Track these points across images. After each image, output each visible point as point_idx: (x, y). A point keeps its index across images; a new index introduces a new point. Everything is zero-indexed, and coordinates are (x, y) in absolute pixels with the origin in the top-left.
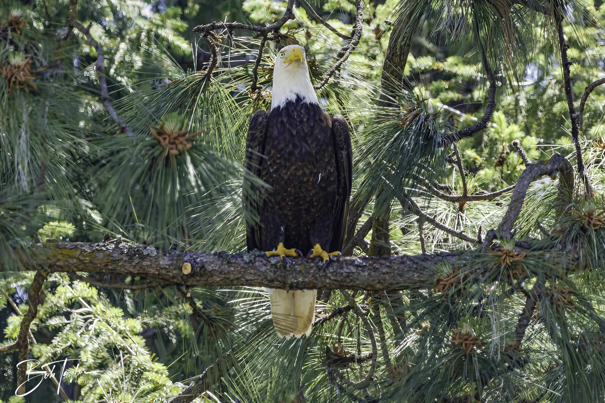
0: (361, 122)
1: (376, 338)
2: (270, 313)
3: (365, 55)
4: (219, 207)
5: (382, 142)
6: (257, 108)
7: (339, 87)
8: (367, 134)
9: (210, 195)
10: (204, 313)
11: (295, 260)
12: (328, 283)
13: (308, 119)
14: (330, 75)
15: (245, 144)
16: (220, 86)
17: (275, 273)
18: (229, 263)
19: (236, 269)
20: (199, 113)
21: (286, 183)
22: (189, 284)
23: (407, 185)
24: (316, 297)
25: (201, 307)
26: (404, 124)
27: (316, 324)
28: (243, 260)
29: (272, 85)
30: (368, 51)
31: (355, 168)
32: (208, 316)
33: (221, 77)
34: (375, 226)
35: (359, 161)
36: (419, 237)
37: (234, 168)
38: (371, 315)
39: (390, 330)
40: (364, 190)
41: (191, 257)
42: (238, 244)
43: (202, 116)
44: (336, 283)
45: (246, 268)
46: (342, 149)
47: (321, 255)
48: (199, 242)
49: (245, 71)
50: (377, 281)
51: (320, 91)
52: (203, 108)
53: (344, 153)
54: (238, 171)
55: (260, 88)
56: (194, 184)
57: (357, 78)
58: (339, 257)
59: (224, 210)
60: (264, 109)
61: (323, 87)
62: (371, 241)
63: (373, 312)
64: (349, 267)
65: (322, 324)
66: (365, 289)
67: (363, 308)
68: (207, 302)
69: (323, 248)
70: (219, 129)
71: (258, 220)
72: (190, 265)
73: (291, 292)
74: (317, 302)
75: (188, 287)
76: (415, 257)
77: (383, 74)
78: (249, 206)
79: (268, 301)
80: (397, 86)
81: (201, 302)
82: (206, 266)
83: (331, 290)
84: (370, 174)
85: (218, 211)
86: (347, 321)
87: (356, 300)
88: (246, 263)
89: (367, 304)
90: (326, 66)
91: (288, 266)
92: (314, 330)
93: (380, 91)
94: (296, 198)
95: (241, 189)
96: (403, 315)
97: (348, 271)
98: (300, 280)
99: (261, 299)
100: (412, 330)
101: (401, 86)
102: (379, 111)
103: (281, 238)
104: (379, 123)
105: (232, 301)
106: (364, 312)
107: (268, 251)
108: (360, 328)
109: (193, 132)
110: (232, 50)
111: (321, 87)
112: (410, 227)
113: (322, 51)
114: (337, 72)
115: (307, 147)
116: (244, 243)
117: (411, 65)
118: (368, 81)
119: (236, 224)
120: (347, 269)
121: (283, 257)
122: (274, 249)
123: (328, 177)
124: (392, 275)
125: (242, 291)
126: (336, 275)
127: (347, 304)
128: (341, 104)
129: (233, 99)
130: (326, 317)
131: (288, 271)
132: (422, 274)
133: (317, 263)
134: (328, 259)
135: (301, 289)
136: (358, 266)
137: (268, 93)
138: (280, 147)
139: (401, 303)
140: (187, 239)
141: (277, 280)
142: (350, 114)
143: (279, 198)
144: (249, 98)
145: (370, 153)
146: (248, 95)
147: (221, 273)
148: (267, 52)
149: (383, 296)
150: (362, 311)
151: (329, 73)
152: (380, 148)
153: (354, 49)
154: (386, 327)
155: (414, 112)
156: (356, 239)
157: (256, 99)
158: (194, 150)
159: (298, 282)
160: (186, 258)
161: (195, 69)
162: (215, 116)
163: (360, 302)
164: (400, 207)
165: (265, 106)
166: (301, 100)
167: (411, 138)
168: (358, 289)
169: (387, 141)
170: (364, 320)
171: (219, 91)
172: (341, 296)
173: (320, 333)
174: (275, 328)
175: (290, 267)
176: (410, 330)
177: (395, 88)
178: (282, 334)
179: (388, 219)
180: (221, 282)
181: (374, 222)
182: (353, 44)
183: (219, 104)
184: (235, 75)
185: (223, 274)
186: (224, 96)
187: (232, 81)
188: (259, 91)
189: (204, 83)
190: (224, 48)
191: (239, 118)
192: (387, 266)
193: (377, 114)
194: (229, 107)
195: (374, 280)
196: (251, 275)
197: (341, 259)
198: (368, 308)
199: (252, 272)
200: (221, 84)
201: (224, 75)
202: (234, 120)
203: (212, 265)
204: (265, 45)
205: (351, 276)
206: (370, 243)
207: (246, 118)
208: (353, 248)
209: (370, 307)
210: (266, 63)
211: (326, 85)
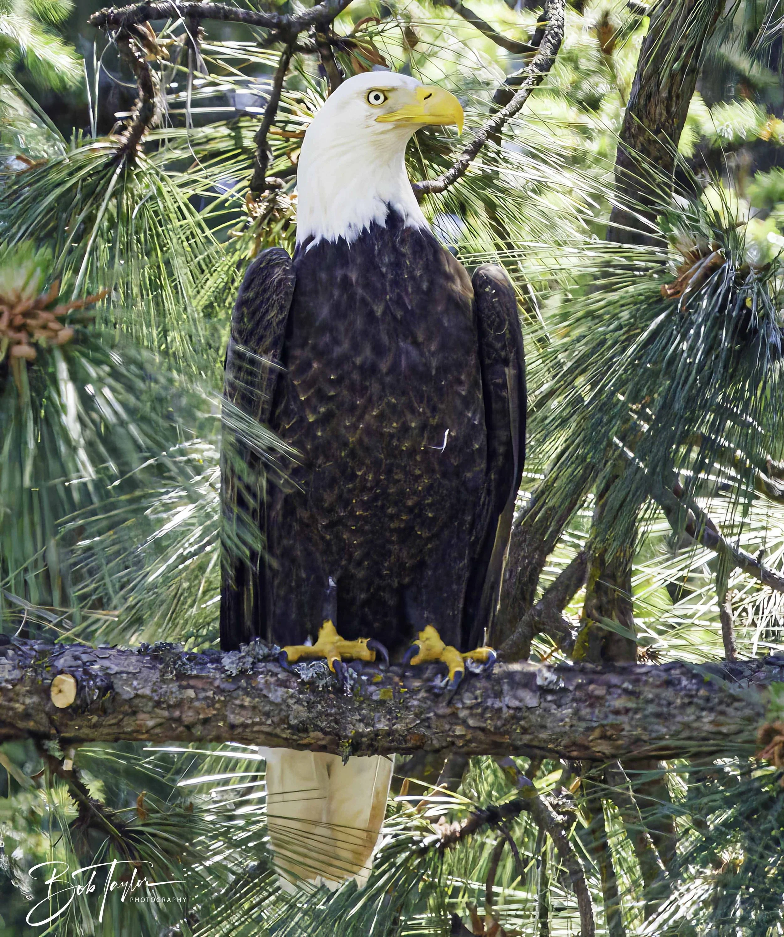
0: (556, 285)
1: (591, 891)
3: (571, 96)
4: (154, 518)
5: (616, 342)
6: (267, 244)
7: (496, 187)
8: (572, 319)
9: (132, 484)
10: (109, 817)
11: (367, 670)
12: (459, 737)
14: (473, 154)
16: (162, 179)
17: (310, 706)
18: (180, 676)
19: (202, 695)
20: (105, 256)
22: (70, 734)
23: (684, 464)
25: (102, 798)
26: (678, 293)
28: (224, 671)
30: (576, 86)
31: (539, 414)
32: (120, 826)
33: (168, 156)
34: (592, 576)
35: (549, 395)
36: (717, 609)
38: (579, 827)
39: (630, 870)
40: (563, 477)
41: (76, 658)
43: (111, 263)
44: (481, 735)
45: (230, 692)
46: (506, 362)
47: (443, 659)
48: (99, 614)
49: (233, 138)
50: (597, 733)
51: (442, 197)
52: (114, 242)
53: (510, 372)
55: (274, 188)
57: (545, 162)
58: (492, 665)
59: (167, 527)
61: (450, 188)
62: (581, 621)
63: (587, 818)
64: (520, 692)
65: (442, 854)
66: (562, 756)
67: (555, 807)
69: (447, 638)
70: (158, 298)
71: (258, 545)
72: (72, 681)
75: (65, 743)
76: (707, 667)
77: (620, 152)
80: (659, 186)
81: (100, 784)
82: (117, 684)
83: (468, 754)
85: (155, 530)
86: (512, 843)
87: (538, 784)
88: (229, 677)
89: (568, 797)
91: (348, 687)
93: (611, 196)
95: (218, 470)
96: (669, 828)
97: (517, 703)
98: (380, 726)
100: (692, 869)
101: (670, 186)
102: (608, 256)
103: (330, 608)
104: (607, 288)
105: (190, 781)
106: (560, 818)
107: (293, 644)
108: (550, 863)
110: (195, 77)
111: (445, 188)
112: (690, 580)
113: (450, 86)
114: (491, 143)
115: (414, 353)
117: (697, 129)
118: (577, 169)
119: (201, 568)
120: (515, 697)
121: (335, 662)
122: (310, 639)
123: (468, 440)
124: (639, 715)
125: (217, 754)
126: (482, 715)
127: (512, 795)
128: (502, 233)
129: (199, 217)
130: (454, 832)
131: (349, 701)
132: (723, 713)
133: (430, 680)
134: (461, 669)
136: (544, 691)
139: (664, 793)
141: (317, 728)
142: (527, 262)
144: (245, 214)
145: (581, 374)
146: (240, 206)
147: (158, 704)
148: (294, 86)
149: (615, 775)
150: (554, 814)
151: (468, 145)
152: (611, 358)
153: (539, 80)
154: (622, 861)
155: (708, 261)
156: (539, 614)
157: (264, 217)
159: (377, 734)
160: (61, 663)
161: (94, 130)
162: (147, 264)
163: (549, 789)
164: (665, 524)
167: (697, 333)
168: (542, 753)
169: (629, 340)
170: (561, 842)
171: (160, 193)
172: (494, 772)
173: (433, 876)
175: (352, 689)
176: (687, 869)
177: (653, 193)
179: (631, 557)
180: (158, 730)
181: (589, 565)
182: (537, 67)
183: (160, 229)
184: (204, 150)
185: (163, 709)
186: (172, 207)
187: (198, 165)
188: (272, 196)
189: (118, 171)
190: (174, 72)
191: (215, 271)
192: (626, 691)
193: (602, 262)
194: (188, 239)
195: (590, 729)
196: (244, 713)
197: (496, 670)
198: (570, 807)
199: (246, 704)
200: (165, 174)
201: (175, 148)
202: (200, 277)
203: (135, 683)
204: (291, 67)
205: (524, 718)
206: (579, 625)
207: (234, 271)
208: (532, 639)
209: (575, 805)
210: (292, 118)
211: (459, 180)
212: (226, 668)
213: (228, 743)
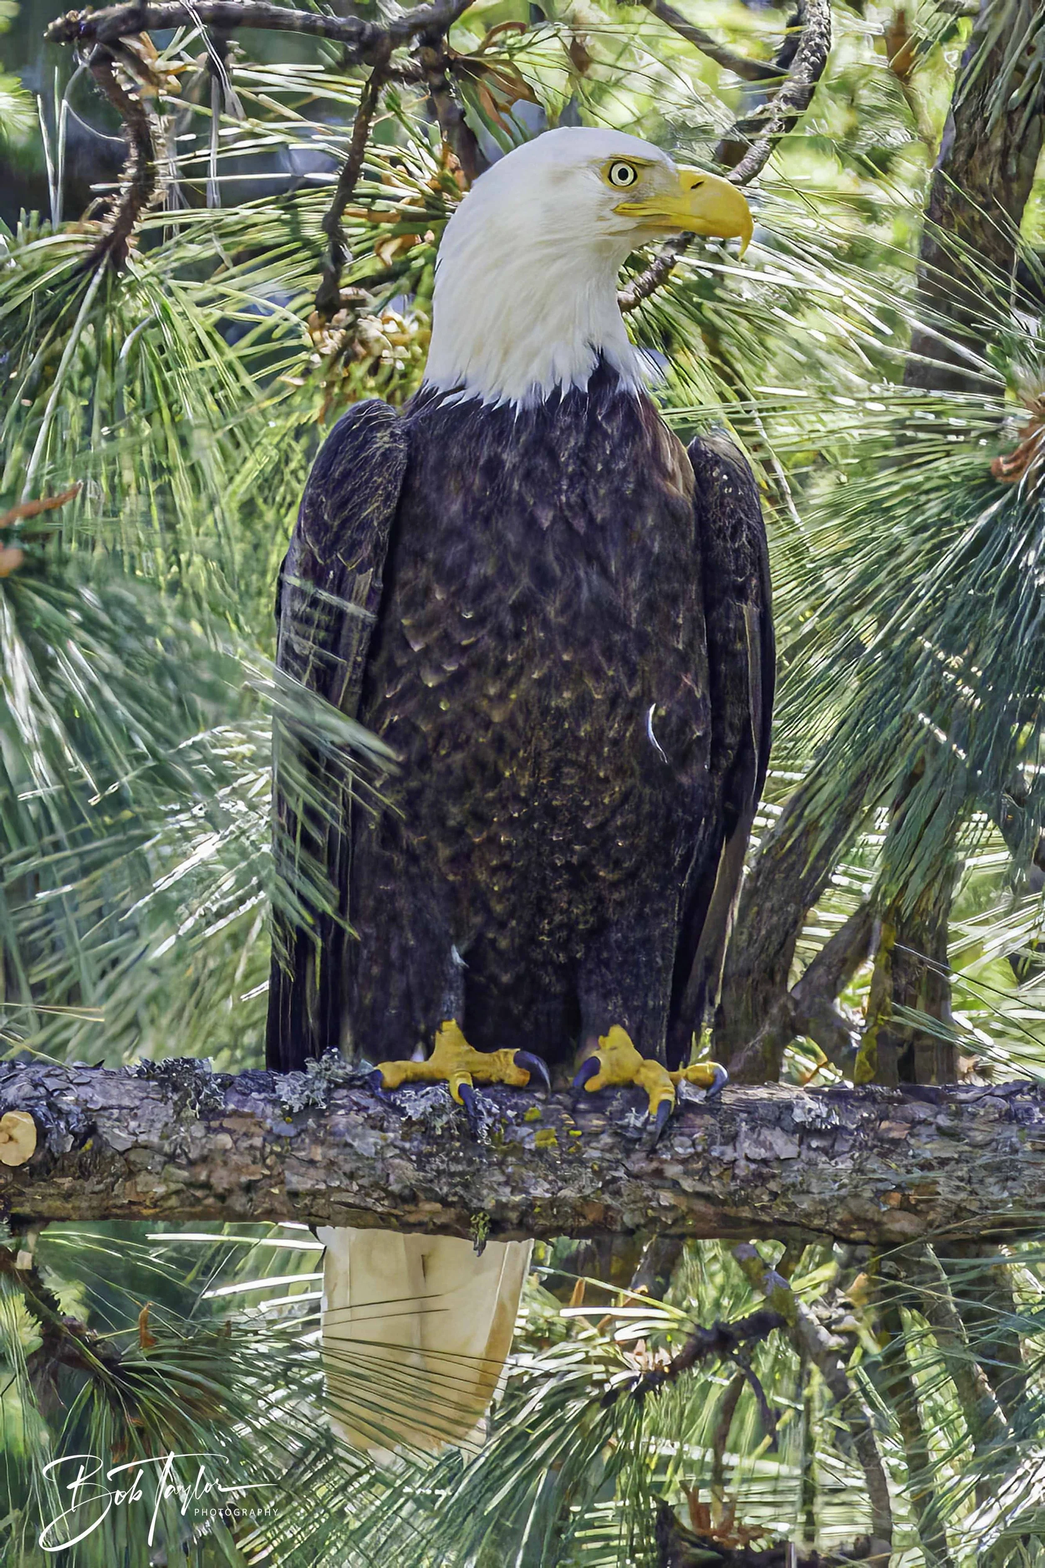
0: (821, 461)
1: (889, 1462)
3: (844, 150)
5: (917, 552)
6: (344, 399)
7: (721, 301)
8: (847, 514)
10: (92, 1344)
11: (516, 1100)
12: (666, 1209)
14: (681, 246)
16: (170, 293)
17: (422, 1161)
18: (209, 1113)
19: (245, 1143)
20: (76, 419)
22: (26, 1209)
23: (1031, 752)
25: (82, 1316)
26: (1017, 471)
28: (276, 1102)
29: (412, 290)
30: (852, 133)
32: (110, 1360)
33: (176, 253)
34: (884, 941)
38: (865, 1353)
39: (948, 1424)
41: (36, 1085)
43: (87, 432)
44: (700, 1206)
45: (291, 1139)
47: (640, 1081)
48: (72, 1013)
49: (284, 223)
50: (895, 1201)
51: (633, 320)
52: (91, 397)
54: (254, 690)
55: (355, 305)
57: (799, 257)
58: (720, 1090)
61: (646, 303)
62: (867, 1016)
63: (880, 1341)
64: (767, 1134)
65: (639, 1396)
66: (838, 1239)
67: (828, 1325)
69: (645, 1047)
70: (165, 493)
72: (29, 1121)
75: (19, 1224)
77: (926, 242)
80: (990, 294)
81: (77, 1294)
82: (104, 1125)
83: (682, 1237)
86: (757, 1386)
87: (796, 1285)
88: (288, 1113)
89: (846, 1306)
91: (483, 1129)
93: (913, 321)
94: (533, 814)
95: (267, 773)
96: (1013, 1356)
97: (763, 1153)
98: (537, 1192)
101: (1008, 296)
102: (904, 412)
103: (452, 999)
104: (903, 464)
105: (223, 1291)
106: (834, 1341)
107: (393, 1058)
108: (817, 1417)
110: (223, 125)
111: (637, 303)
118: (857, 269)
119: (239, 937)
120: (758, 1142)
121: (462, 1089)
122: (420, 1050)
123: (685, 723)
124: (964, 1169)
125: (269, 1242)
126: (705, 1172)
127: (756, 1304)
128: (730, 376)
129: (232, 354)
130: (659, 1366)
131: (484, 1151)
133: (622, 1114)
134: (670, 1097)
136: (805, 1132)
137: (392, 327)
139: (1004, 1297)
141: (433, 1196)
144: (303, 348)
146: (299, 336)
147: (171, 1158)
148: (387, 136)
149: (923, 1265)
150: (826, 1337)
152: (910, 578)
153: (790, 123)
154: (936, 1412)
156: (797, 1003)
157: (338, 354)
158: (34, 580)
159: (531, 1204)
160: (10, 1093)
161: (56, 212)
162: (146, 433)
163: (816, 1294)
164: (1004, 854)
165: (380, 389)
168: (805, 1235)
169: (938, 548)
170: (836, 1380)
171: (167, 317)
172: (725, 1268)
173: (627, 1436)
175: (491, 1132)
177: (979, 304)
179: (948, 910)
180: (173, 1202)
181: (878, 923)
182: (786, 102)
183: (167, 375)
184: (239, 243)
185: (180, 1167)
186: (188, 339)
187: (228, 269)
188: (350, 319)
189: (97, 280)
190: (189, 117)
191: (259, 443)
192: (942, 1132)
193: (895, 421)
194: (212, 391)
195: (881, 1195)
196: (312, 1171)
197: (727, 1098)
198: (849, 1322)
199: (319, 1158)
200: (173, 283)
201: (191, 242)
202: (234, 453)
203: (133, 1124)
204: (381, 105)
205: (774, 1176)
206: (863, 1023)
207: (290, 445)
208: (784, 1047)
209: (859, 1319)
210: (385, 189)
211: (660, 290)
212: (284, 1099)
213: (287, 1224)
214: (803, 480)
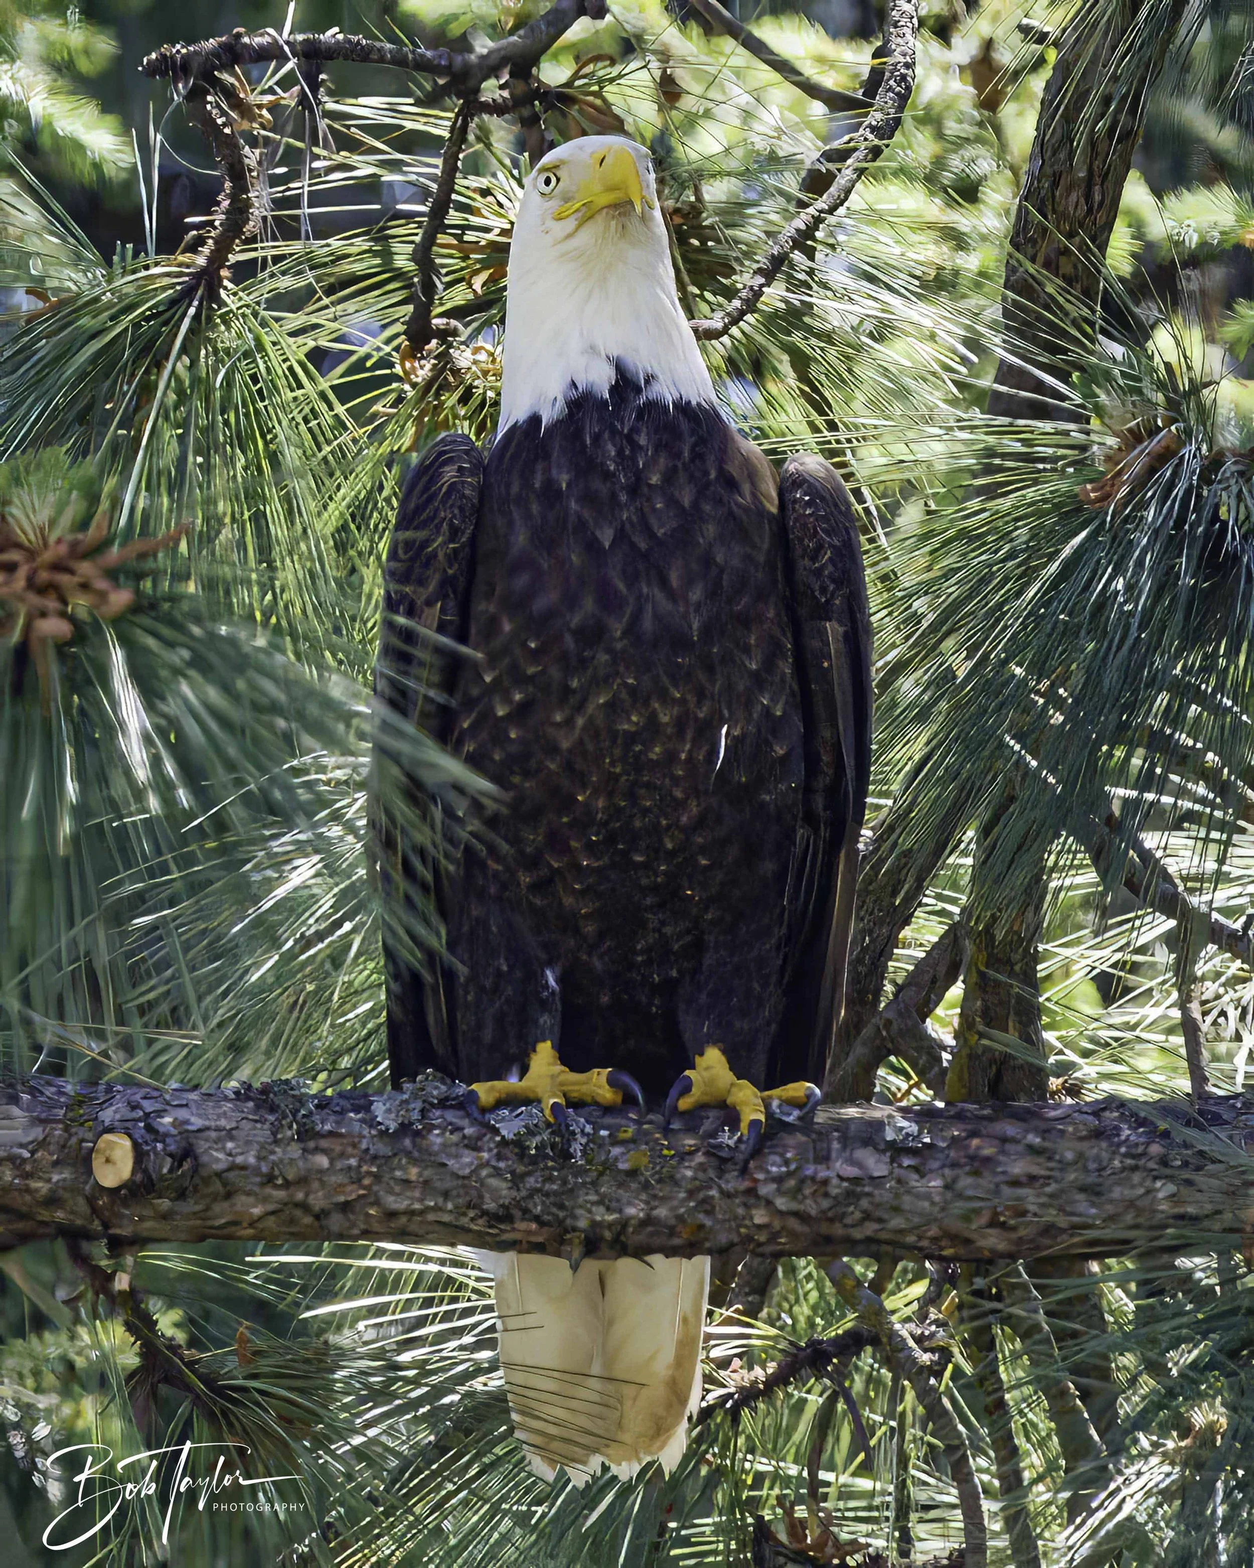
0: (909, 489)
1: (980, 1478)
2: (493, 1366)
3: (930, 180)
4: (256, 877)
5: (1006, 580)
6: (436, 427)
7: (809, 329)
8: (936, 542)
9: (220, 824)
10: (190, 1364)
11: (608, 1120)
12: (759, 1227)
13: (669, 477)
14: (769, 275)
15: (379, 593)
16: (264, 324)
17: (517, 1180)
18: (306, 1134)
19: (340, 1164)
20: (172, 450)
21: (569, 767)
22: (124, 1231)
23: (1121, 776)
24: (707, 1289)
25: (181, 1337)
26: (1105, 498)
27: (706, 1414)
28: (372, 1122)
29: (502, 321)
30: (939, 163)
31: (884, 697)
32: (209, 1379)
33: (270, 285)
34: (973, 963)
35: (899, 668)
36: (1176, 1013)
37: (328, 703)
38: (958, 1373)
39: (1042, 1444)
40: (924, 801)
41: (134, 1107)
42: (350, 1050)
43: (182, 461)
44: (797, 1225)
45: (388, 1158)
46: (824, 612)
47: (731, 1100)
48: (172, 1037)
49: (376, 254)
50: (984, 1219)
51: (721, 347)
52: (184, 424)
53: (833, 629)
54: (348, 717)
55: (444, 335)
56: (142, 774)
57: (889, 288)
58: (813, 1109)
59: (281, 892)
60: (465, 428)
61: (734, 331)
62: (957, 1034)
63: (969, 1358)
64: (858, 1153)
65: (735, 1416)
66: (930, 1257)
67: (919, 1340)
68: (207, 1315)
69: (739, 1069)
70: (259, 518)
71: (438, 938)
72: (127, 1143)
73: (591, 1266)
74: (710, 1314)
75: (117, 1246)
76: (1159, 1107)
77: (1011, 270)
78: (398, 876)
79: (488, 1309)
80: (1074, 323)
81: (176, 1315)
82: (201, 1146)
83: (777, 1256)
84: (950, 722)
85: (256, 900)
86: (849, 1400)
87: (889, 1303)
88: (384, 1134)
89: (938, 1323)
90: (752, 232)
91: (576, 1148)
92: (699, 1440)
93: (996, 343)
94: (611, 839)
95: (361, 798)
96: (1105, 1374)
97: (851, 1171)
98: (631, 1211)
99: (454, 1300)
100: (1144, 1442)
101: (1092, 324)
102: (991, 440)
103: (546, 1021)
104: (991, 492)
105: (322, 1311)
106: (926, 1358)
107: (487, 1079)
108: (909, 1433)
109: (144, 532)
110: (317, 157)
111: (725, 331)
112: (1135, 968)
113: (733, 164)
114: (797, 256)
115: (664, 602)
116: (374, 1047)
117: (1138, 229)
118: (944, 297)
119: (336, 959)
120: (852, 1162)
121: (555, 1107)
122: (515, 1070)
123: (762, 741)
124: (1051, 1188)
125: (367, 1263)
126: (799, 1189)
127: (848, 1322)
128: (820, 405)
129: (324, 384)
130: (754, 1382)
131: (580, 1171)
133: (713, 1134)
134: (761, 1116)
135: (640, 1252)
136: (897, 1150)
137: (482, 357)
138: (540, 604)
139: (1096, 1318)
140: (110, 1026)
141: (528, 1215)
142: (862, 452)
143: (533, 838)
144: (399, 379)
145: (951, 631)
146: (391, 365)
147: (270, 1179)
148: (476, 168)
149: (1014, 1286)
150: (918, 1353)
151: (762, 260)
152: (1000, 605)
153: (876, 153)
154: (1028, 1429)
155: (1153, 445)
156: (889, 1023)
157: (429, 384)
158: (146, 621)
159: (623, 1222)
160: (108, 1115)
161: (151, 246)
162: (241, 462)
163: (908, 1311)
164: (1091, 876)
165: (470, 418)
166: (638, 390)
167: (1140, 563)
168: (899, 1252)
169: (1028, 575)
170: (927, 1396)
171: (260, 347)
172: (820, 1288)
173: (723, 1457)
174: (518, 1434)
175: (584, 1152)
176: (1136, 1441)
177: (1064, 334)
178: (552, 1462)
179: (1036, 932)
180: (271, 1222)
181: (969, 946)
182: (871, 132)
183: (261, 405)
184: (330, 275)
185: (277, 1187)
186: (280, 369)
187: (320, 299)
188: (442, 348)
189: (192, 312)
190: (281, 149)
191: (351, 471)
192: (1029, 1148)
193: (983, 449)
194: (306, 420)
195: (973, 1212)
196: (409, 1192)
197: (820, 1117)
198: (941, 1339)
199: (413, 1177)
200: (267, 314)
201: (284, 273)
202: (328, 481)
203: (230, 1145)
204: (471, 137)
205: (865, 1195)
206: (953, 1043)
207: (382, 472)
208: (877, 1067)
209: (951, 1337)
210: (474, 220)
211: (749, 318)
212: (379, 1119)
213: (384, 1245)
214: (894, 508)
